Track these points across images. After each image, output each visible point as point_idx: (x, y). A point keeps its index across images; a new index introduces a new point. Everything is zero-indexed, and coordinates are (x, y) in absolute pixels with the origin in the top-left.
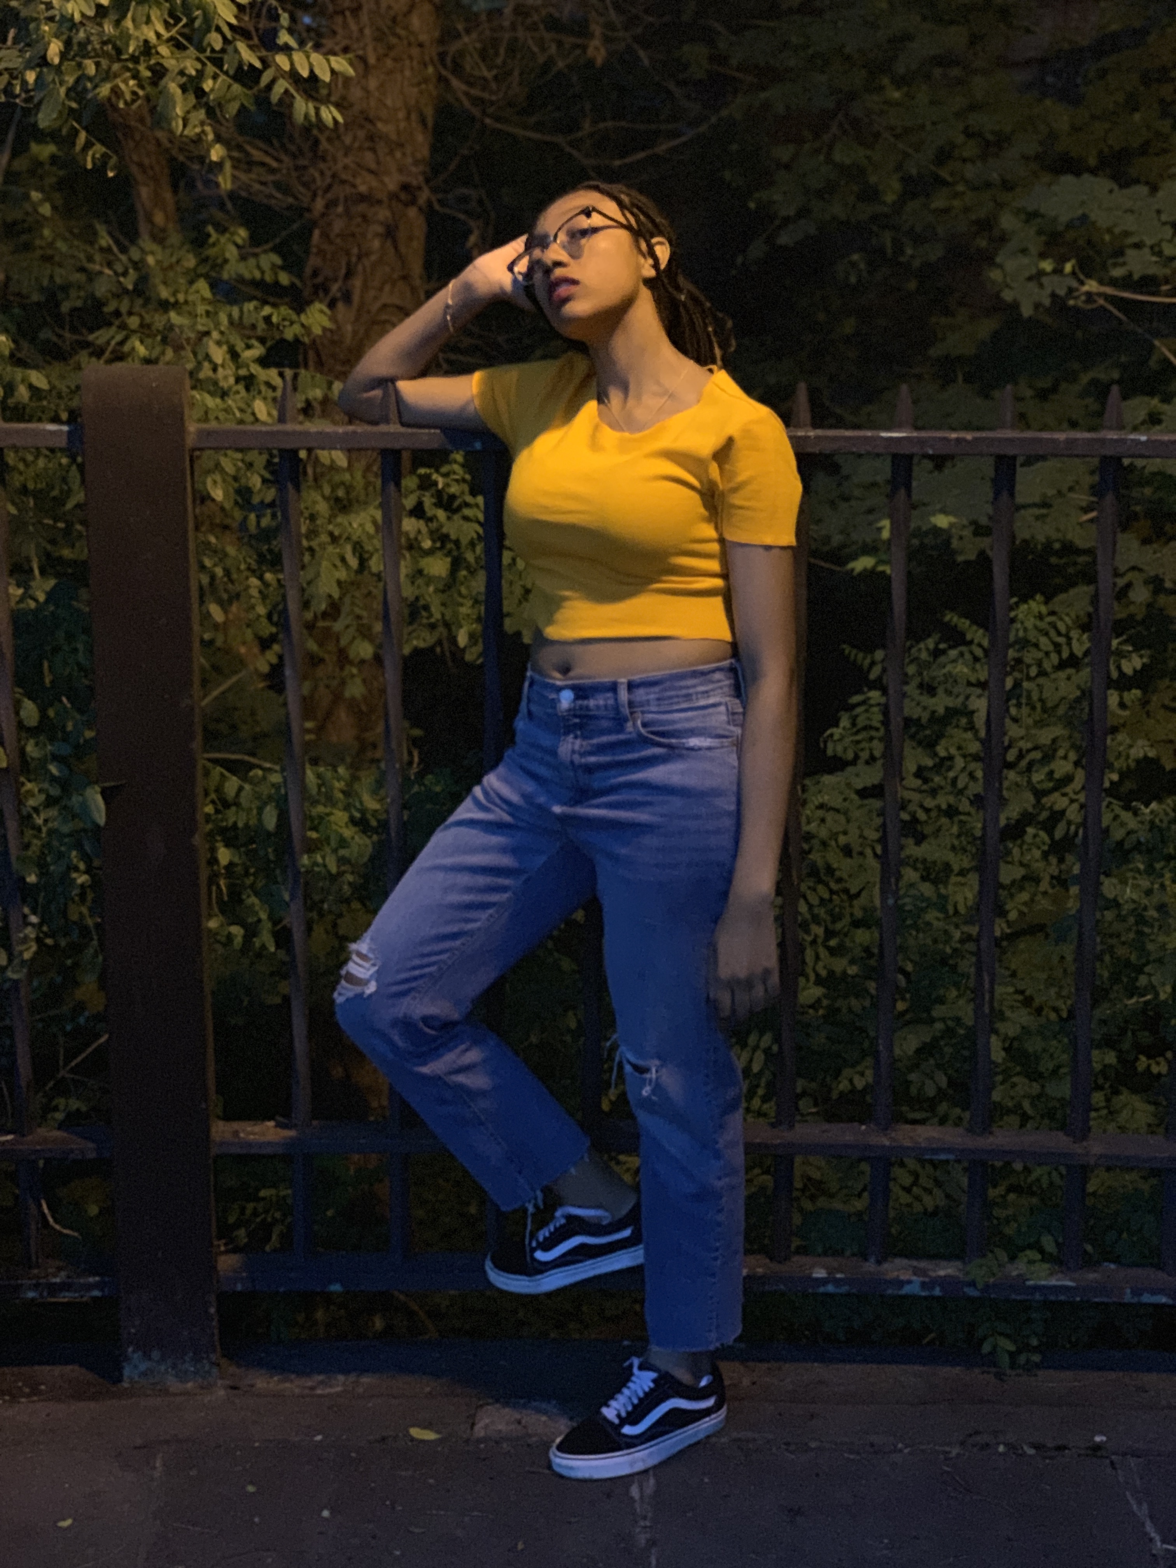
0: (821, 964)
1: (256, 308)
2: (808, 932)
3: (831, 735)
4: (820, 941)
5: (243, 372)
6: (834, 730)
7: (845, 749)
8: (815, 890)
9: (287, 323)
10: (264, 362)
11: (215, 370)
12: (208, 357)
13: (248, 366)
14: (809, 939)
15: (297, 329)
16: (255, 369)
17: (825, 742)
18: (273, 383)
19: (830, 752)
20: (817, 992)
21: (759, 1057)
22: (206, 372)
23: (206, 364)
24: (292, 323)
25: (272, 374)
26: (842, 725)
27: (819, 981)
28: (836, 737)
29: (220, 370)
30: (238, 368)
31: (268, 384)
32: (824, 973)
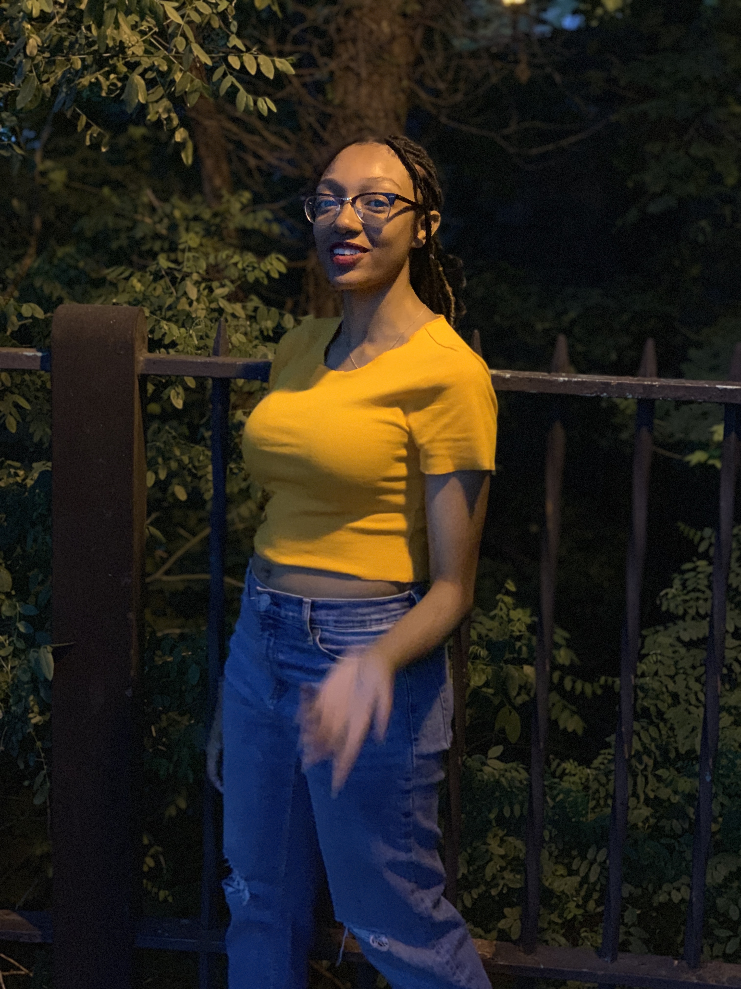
0: (649, 787)
1: (228, 256)
2: (640, 762)
3: (667, 594)
4: (650, 769)
5: (213, 306)
6: (668, 590)
7: (677, 606)
8: (647, 730)
9: (250, 269)
10: (230, 298)
11: (191, 304)
12: (185, 293)
13: (217, 301)
14: (641, 767)
15: (257, 273)
16: (223, 303)
17: (661, 600)
18: (237, 314)
19: (664, 608)
20: (646, 811)
21: (596, 868)
22: (183, 305)
23: (184, 300)
24: (254, 268)
25: (237, 308)
26: (675, 586)
27: (647, 802)
28: (670, 596)
29: (195, 303)
30: (210, 302)
31: (233, 315)
32: (652, 795)
